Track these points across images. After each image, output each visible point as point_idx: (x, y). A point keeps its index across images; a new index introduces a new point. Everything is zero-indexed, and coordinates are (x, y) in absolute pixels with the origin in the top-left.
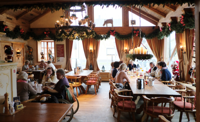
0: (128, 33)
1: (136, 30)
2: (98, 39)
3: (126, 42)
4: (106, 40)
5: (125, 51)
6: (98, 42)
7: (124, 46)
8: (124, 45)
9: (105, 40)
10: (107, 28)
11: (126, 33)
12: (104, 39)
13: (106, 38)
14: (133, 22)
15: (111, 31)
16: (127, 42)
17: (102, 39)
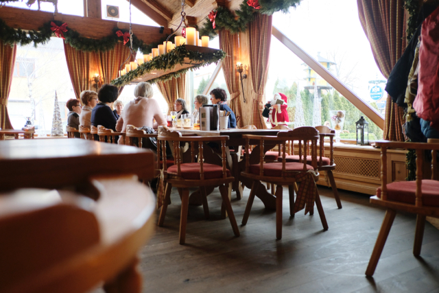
0: (100, 34)
1: (121, 30)
2: (12, 42)
3: (96, 60)
4: (39, 45)
5: (93, 83)
6: (11, 50)
7: (90, 69)
8: (91, 66)
9: (35, 46)
10: (39, 12)
11: (95, 35)
12: (33, 43)
13: (36, 41)
14: (113, 11)
15: (55, 22)
16: (98, 58)
17: (25, 41)
